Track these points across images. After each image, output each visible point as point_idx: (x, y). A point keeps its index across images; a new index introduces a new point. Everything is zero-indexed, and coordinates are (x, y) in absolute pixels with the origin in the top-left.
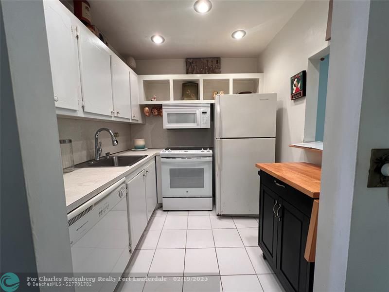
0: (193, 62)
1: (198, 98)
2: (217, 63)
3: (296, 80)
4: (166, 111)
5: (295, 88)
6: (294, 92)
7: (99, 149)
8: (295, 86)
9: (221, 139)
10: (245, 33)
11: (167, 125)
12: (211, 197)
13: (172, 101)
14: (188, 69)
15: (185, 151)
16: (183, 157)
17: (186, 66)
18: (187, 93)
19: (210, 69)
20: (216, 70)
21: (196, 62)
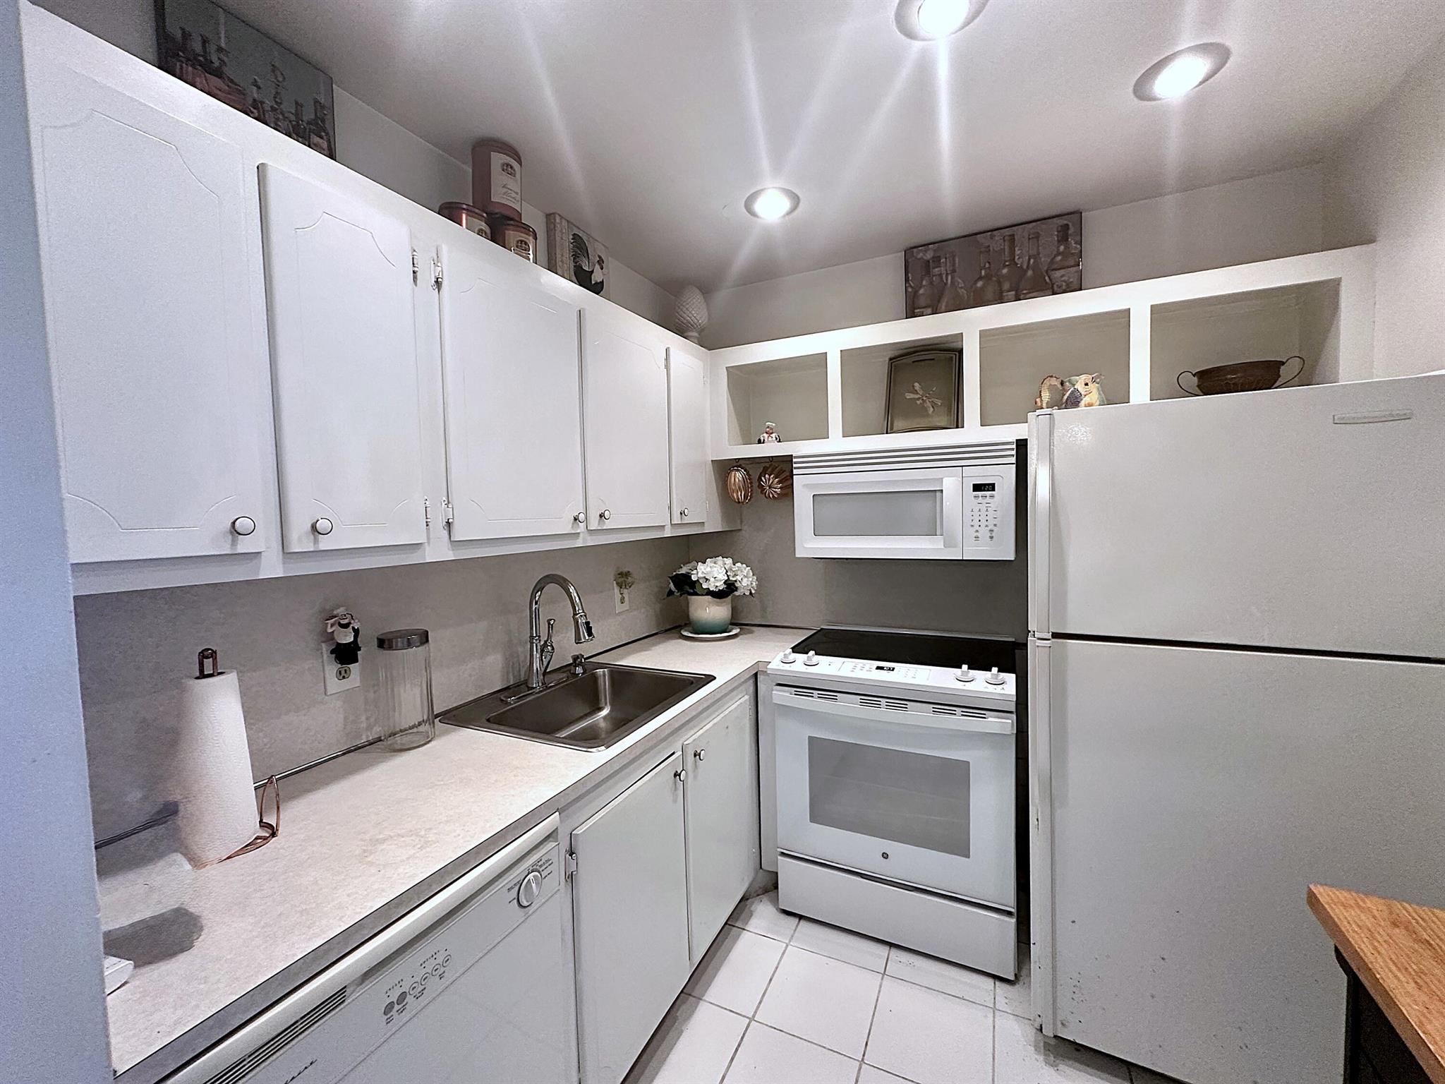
0: (937, 260)
1: (958, 424)
2: (1065, 238)
4: (806, 486)
7: (545, 645)
9: (1056, 635)
10: (1224, 54)
11: (810, 545)
12: (1009, 914)
13: (836, 443)
14: (916, 292)
15: (878, 668)
16: (869, 696)
17: (907, 280)
18: (909, 396)
19: (1026, 271)
20: (1058, 274)
21: (952, 258)
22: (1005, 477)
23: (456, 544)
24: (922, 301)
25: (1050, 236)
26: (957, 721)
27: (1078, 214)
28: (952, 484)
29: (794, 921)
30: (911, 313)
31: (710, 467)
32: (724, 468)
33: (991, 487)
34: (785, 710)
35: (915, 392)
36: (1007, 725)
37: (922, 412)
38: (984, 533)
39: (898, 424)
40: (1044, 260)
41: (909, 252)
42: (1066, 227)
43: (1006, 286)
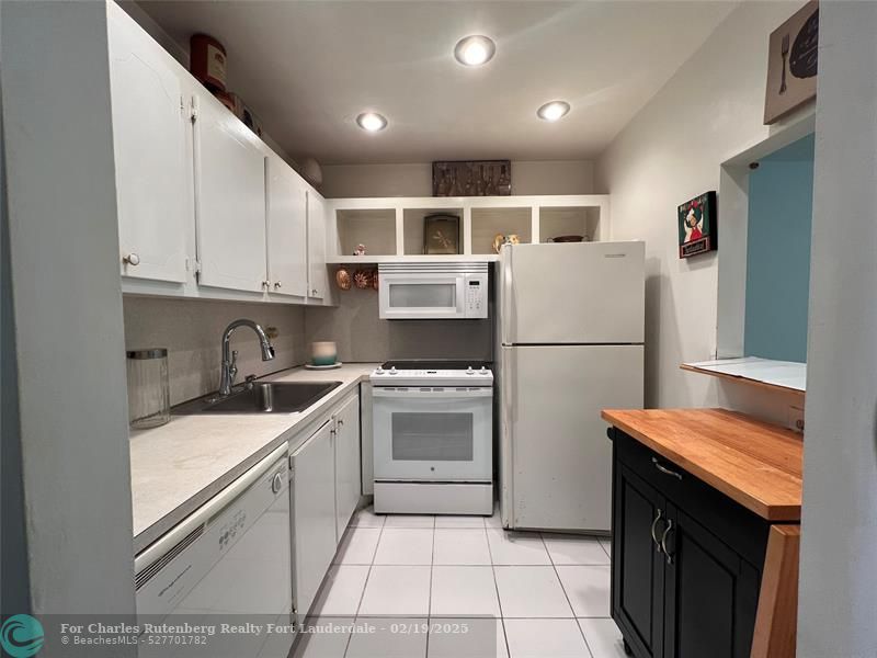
0: (448, 170)
1: (459, 250)
2: (503, 171)
4: (385, 279)
6: (687, 239)
7: (231, 367)
8: (689, 225)
9: (514, 345)
10: (568, 108)
11: (388, 311)
12: (489, 483)
13: (400, 257)
14: (438, 186)
15: (428, 372)
16: (425, 387)
17: (433, 178)
18: (435, 237)
19: (488, 184)
20: (501, 187)
21: (456, 170)
22: (484, 278)
23: (201, 287)
24: (441, 190)
25: (498, 171)
26: (469, 393)
27: (509, 161)
28: (461, 281)
29: (383, 518)
30: (435, 194)
31: (325, 267)
32: (333, 269)
33: (477, 283)
34: (379, 399)
35: (438, 236)
36: (489, 392)
37: (442, 247)
38: (474, 306)
39: (430, 251)
40: (495, 180)
41: (434, 164)
42: (504, 167)
43: (480, 188)
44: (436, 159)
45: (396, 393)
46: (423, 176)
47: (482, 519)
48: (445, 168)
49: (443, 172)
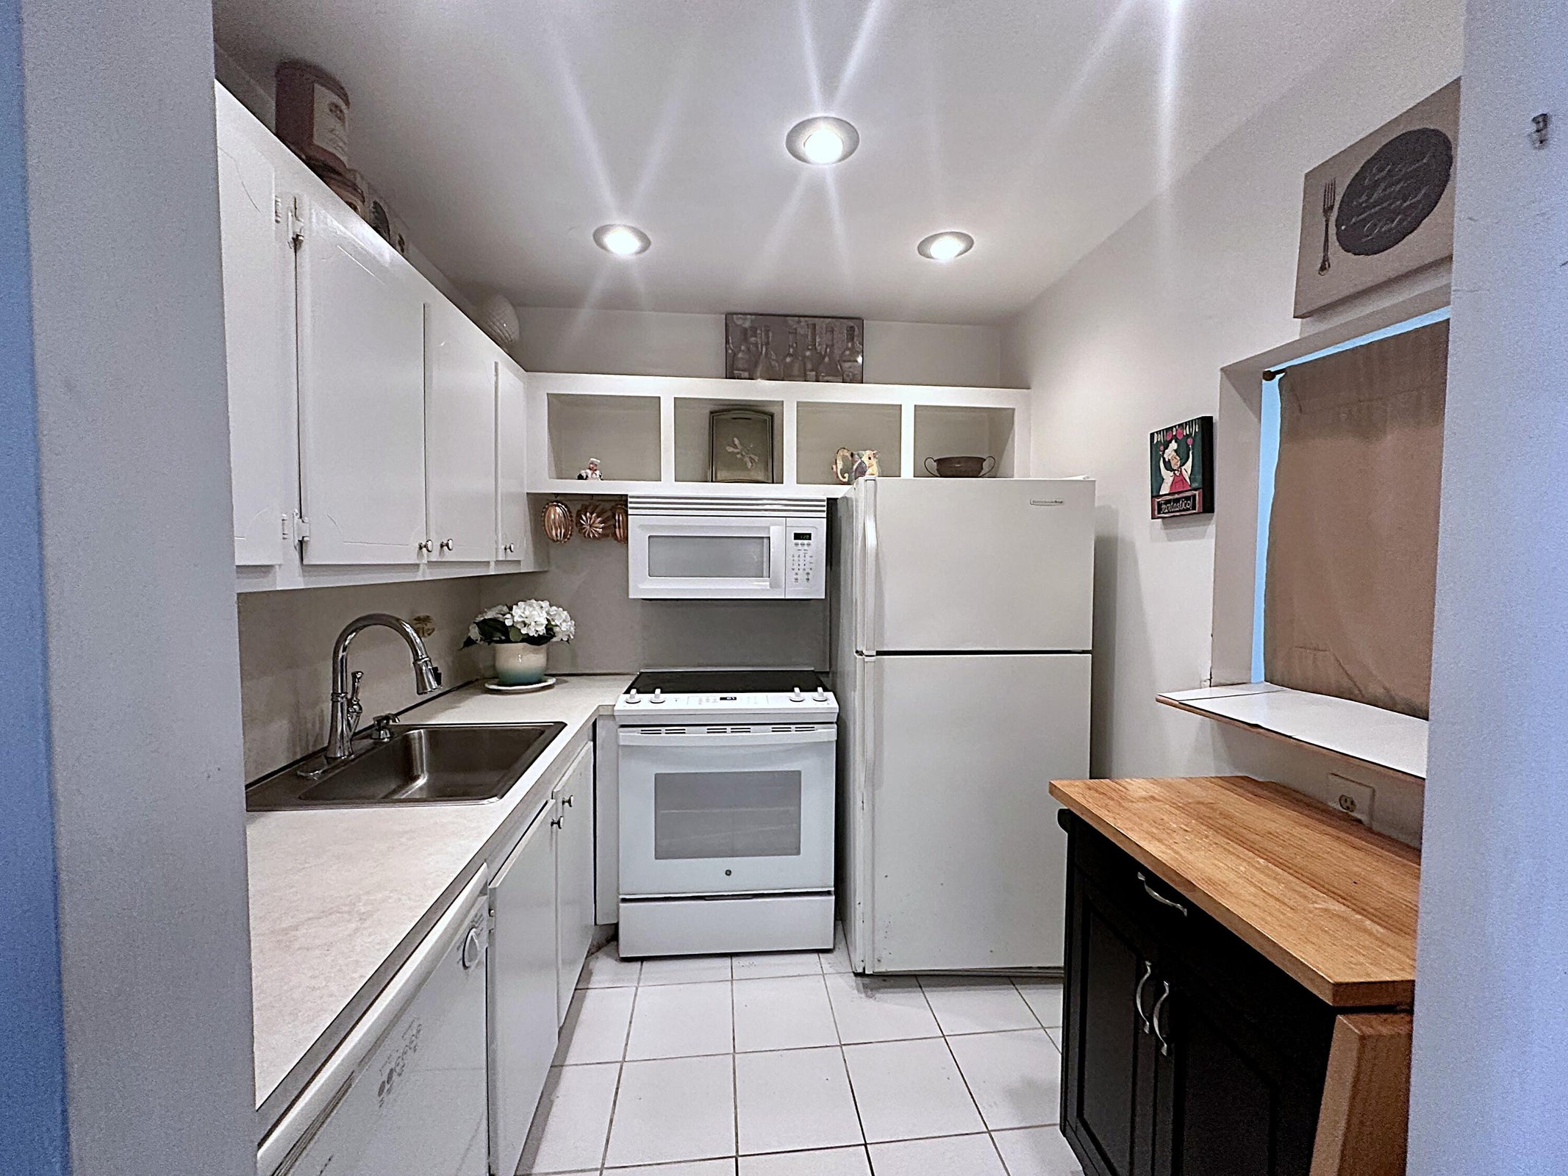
0: (754, 329)
1: (774, 476)
2: (851, 338)
3: (1174, 445)
4: (641, 526)
5: (1168, 476)
6: (1165, 490)
7: (350, 704)
8: (1168, 466)
9: (879, 653)
10: (970, 243)
11: (645, 585)
12: (829, 893)
13: (668, 486)
14: (735, 355)
15: (722, 699)
16: (715, 726)
17: (727, 342)
18: (730, 449)
19: (824, 358)
20: (847, 365)
21: (767, 332)
22: (818, 527)
24: (741, 365)
25: (841, 335)
26: (793, 736)
27: (860, 320)
28: (778, 533)
29: (638, 965)
30: (730, 375)
31: (525, 499)
32: (539, 503)
33: (808, 537)
34: (631, 750)
35: (735, 447)
36: (830, 733)
37: (743, 466)
38: (802, 576)
39: (720, 475)
40: (837, 352)
41: (729, 315)
42: (851, 329)
43: (809, 366)
44: (733, 309)
45: (663, 738)
46: (711, 338)
47: (815, 956)
48: (747, 324)
49: (745, 331)
